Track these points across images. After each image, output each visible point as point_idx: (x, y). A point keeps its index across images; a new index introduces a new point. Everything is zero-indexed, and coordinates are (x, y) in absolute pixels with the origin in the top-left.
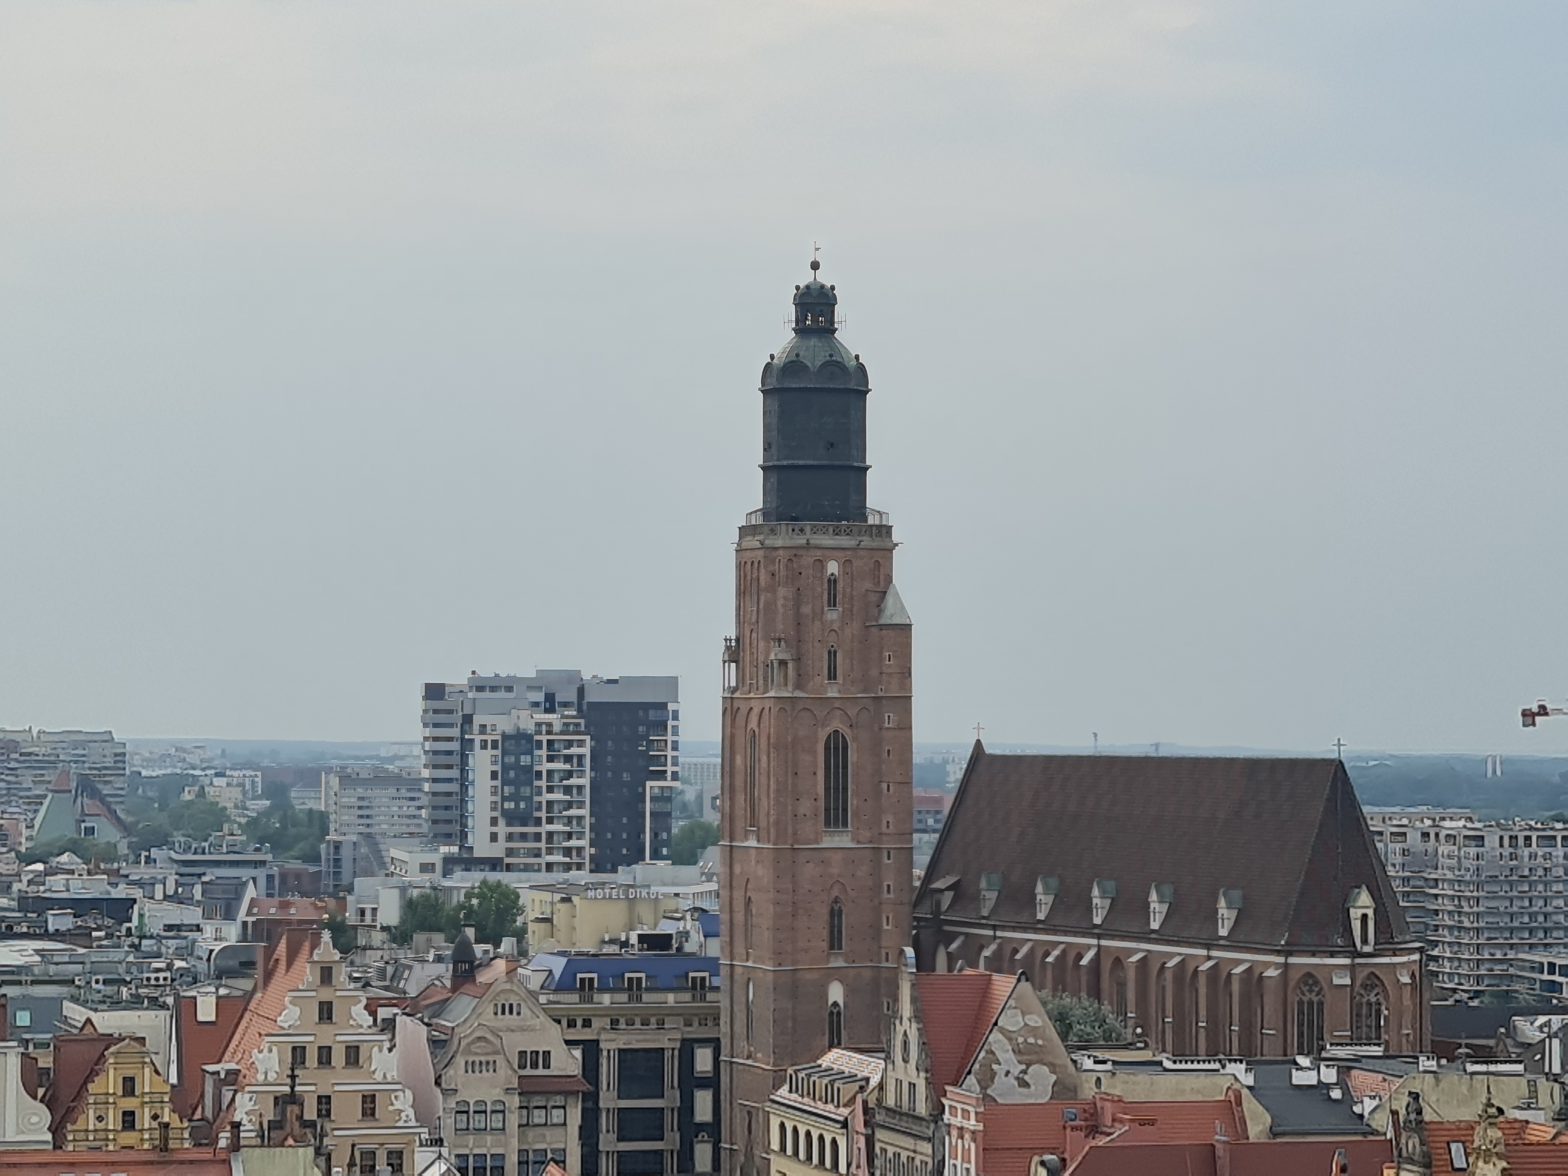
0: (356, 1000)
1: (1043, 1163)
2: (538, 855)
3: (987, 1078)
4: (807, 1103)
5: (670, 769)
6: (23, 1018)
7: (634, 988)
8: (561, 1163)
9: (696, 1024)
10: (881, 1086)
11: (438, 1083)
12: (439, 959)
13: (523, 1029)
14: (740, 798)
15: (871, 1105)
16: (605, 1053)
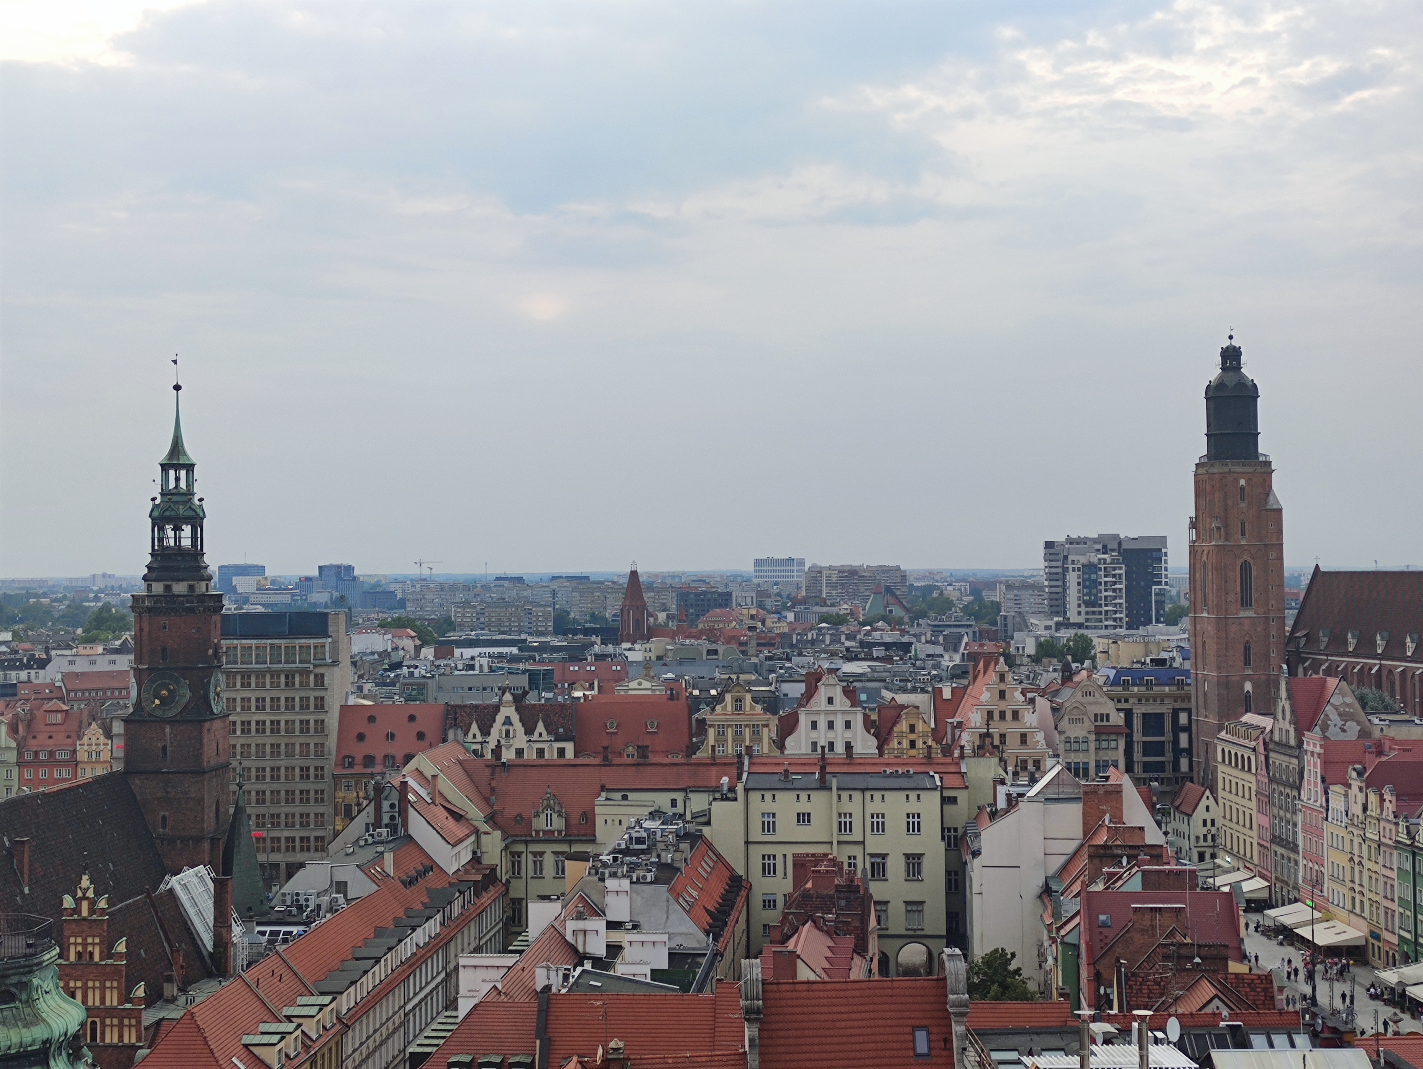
0: (1016, 689)
1: (1354, 769)
2: (1101, 621)
3: (1325, 728)
4: (1234, 739)
5: (1164, 580)
6: (863, 697)
7: (1149, 685)
8: (1116, 767)
9: (1179, 701)
10: (1272, 731)
11: (1056, 728)
12: (1055, 670)
13: (1096, 703)
14: (1199, 594)
15: (1267, 740)
16: (1135, 715)
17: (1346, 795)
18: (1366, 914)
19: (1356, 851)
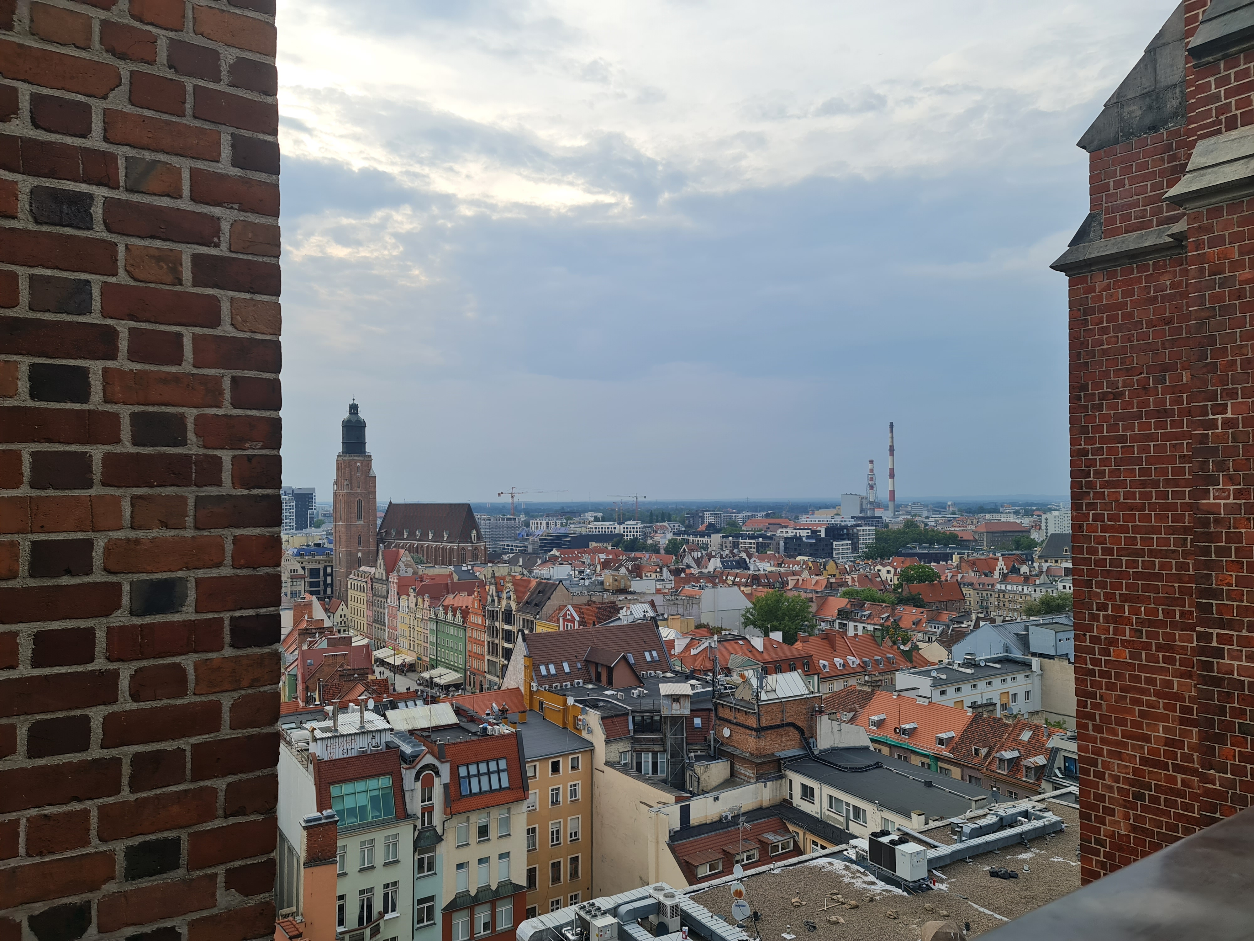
1: (411, 588)
3: (398, 571)
4: (357, 578)
5: (314, 508)
7: (313, 555)
9: (327, 562)
10: (374, 574)
15: (372, 578)
16: (307, 569)
17: (408, 600)
18: (416, 650)
19: (412, 624)
